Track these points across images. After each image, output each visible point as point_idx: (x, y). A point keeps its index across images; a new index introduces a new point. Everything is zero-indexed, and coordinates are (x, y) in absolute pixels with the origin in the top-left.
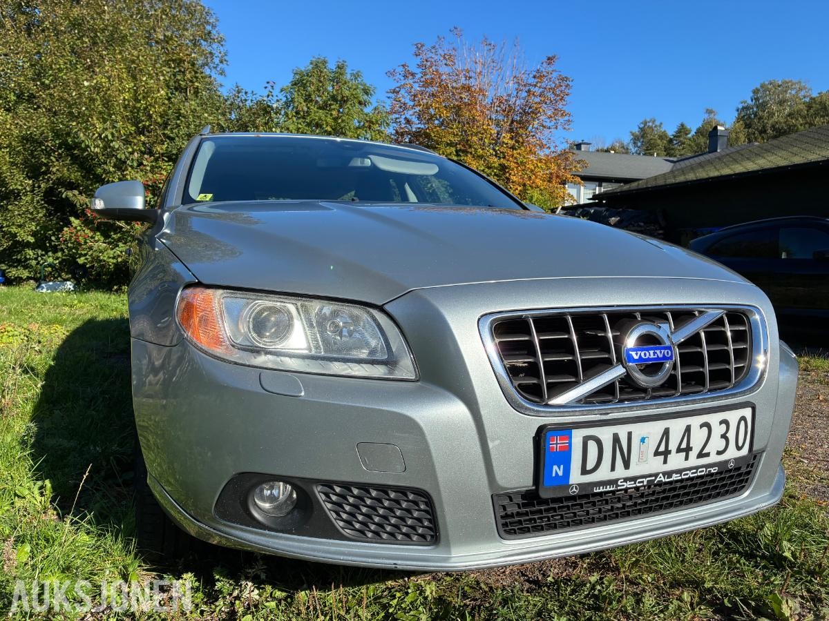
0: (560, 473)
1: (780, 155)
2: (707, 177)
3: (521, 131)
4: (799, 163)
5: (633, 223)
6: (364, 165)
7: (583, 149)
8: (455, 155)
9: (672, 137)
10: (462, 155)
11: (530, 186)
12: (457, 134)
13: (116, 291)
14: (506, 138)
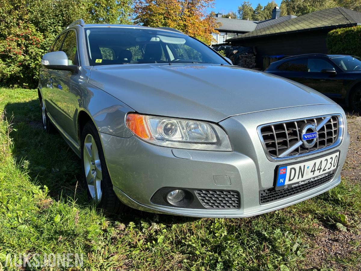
0: (282, 182)
1: (305, 23)
2: (275, 33)
3: (193, 8)
4: (313, 27)
5: (243, 53)
6: (157, 41)
7: (219, 17)
8: (163, 19)
9: (255, 10)
10: (166, 19)
11: (197, 35)
12: (164, 9)
13: (12, 87)
14: (186, 11)
